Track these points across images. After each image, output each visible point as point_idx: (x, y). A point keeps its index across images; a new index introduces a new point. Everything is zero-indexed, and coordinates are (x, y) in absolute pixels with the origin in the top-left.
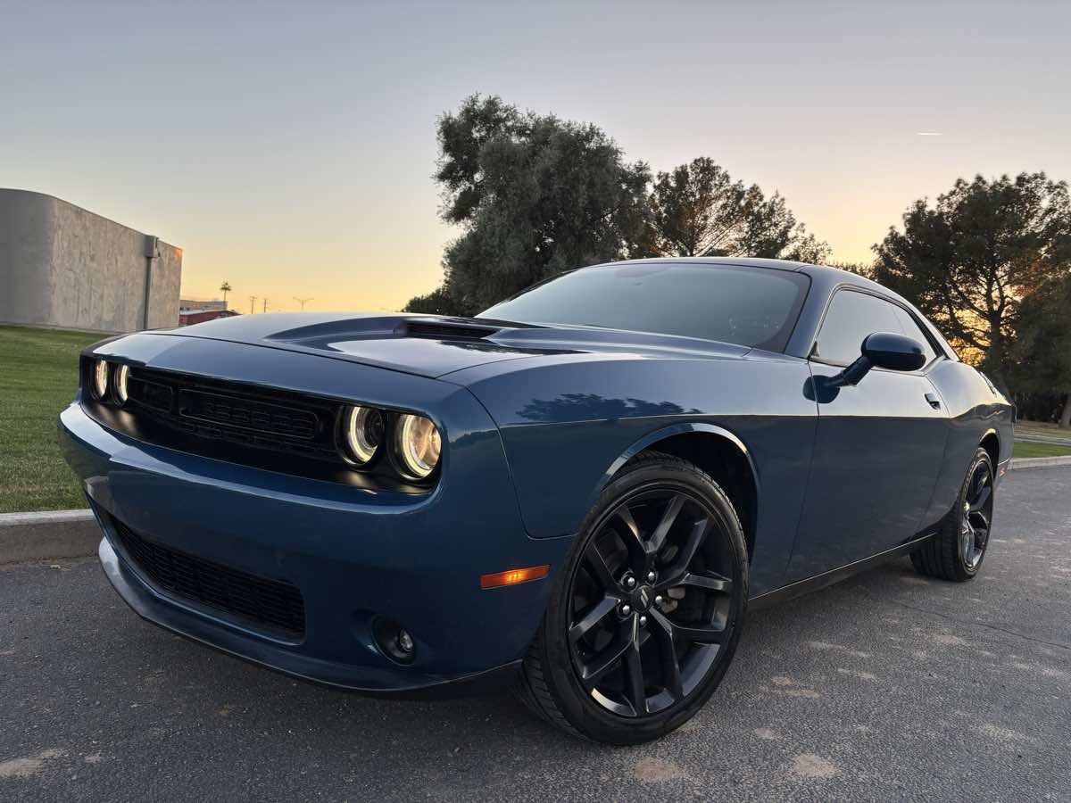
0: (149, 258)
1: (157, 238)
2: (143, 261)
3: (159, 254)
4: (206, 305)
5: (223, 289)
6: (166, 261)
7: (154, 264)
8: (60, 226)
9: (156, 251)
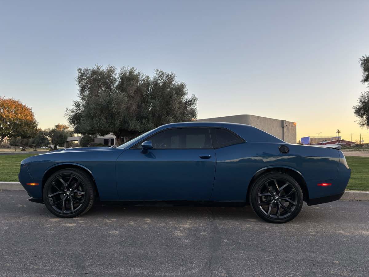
0: (283, 127)
1: (285, 121)
2: (281, 129)
3: (287, 126)
4: (332, 138)
5: (337, 132)
6: (290, 127)
7: (285, 129)
8: (252, 123)
9: (285, 125)
